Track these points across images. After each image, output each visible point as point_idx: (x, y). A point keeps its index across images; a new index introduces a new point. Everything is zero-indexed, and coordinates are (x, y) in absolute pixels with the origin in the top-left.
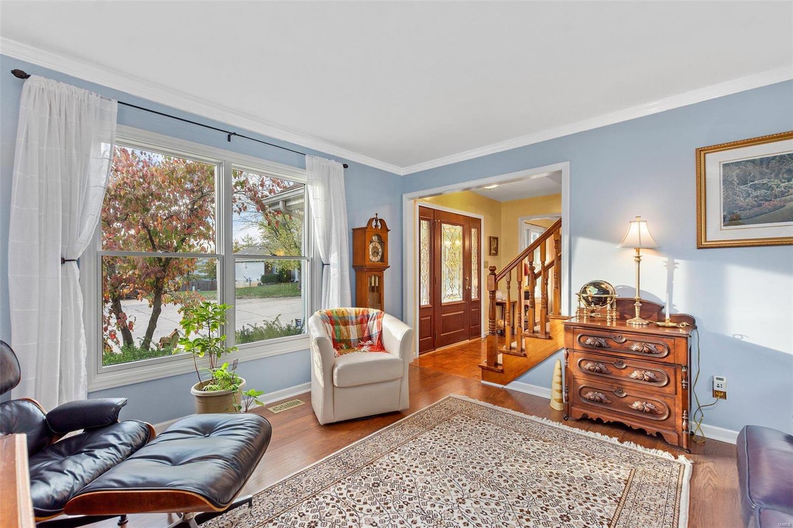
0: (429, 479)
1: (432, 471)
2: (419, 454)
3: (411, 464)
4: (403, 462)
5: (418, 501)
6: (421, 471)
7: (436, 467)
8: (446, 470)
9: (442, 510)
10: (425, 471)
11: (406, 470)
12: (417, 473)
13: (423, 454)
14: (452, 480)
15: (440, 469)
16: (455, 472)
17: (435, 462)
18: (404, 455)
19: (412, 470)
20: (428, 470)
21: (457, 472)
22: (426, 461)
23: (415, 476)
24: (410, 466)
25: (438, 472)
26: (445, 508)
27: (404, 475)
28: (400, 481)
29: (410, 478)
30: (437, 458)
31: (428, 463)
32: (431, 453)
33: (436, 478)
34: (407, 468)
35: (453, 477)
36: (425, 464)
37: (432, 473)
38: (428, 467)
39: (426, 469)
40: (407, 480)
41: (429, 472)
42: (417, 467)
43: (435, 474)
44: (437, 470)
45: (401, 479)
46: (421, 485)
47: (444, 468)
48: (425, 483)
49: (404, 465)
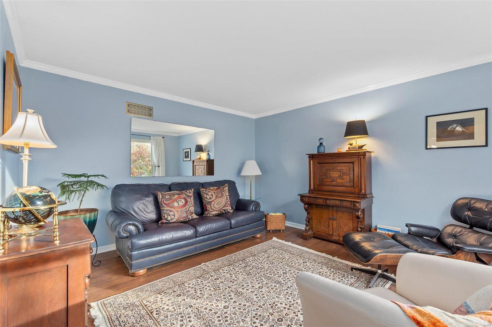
0: (277, 299)
1: (274, 305)
2: (284, 319)
3: (289, 311)
4: (295, 313)
5: (283, 289)
6: (282, 305)
7: (271, 307)
8: (264, 305)
9: (271, 284)
10: (279, 305)
11: (292, 306)
12: (284, 304)
13: (280, 320)
14: (262, 298)
15: (268, 305)
16: (259, 303)
17: (271, 311)
18: (296, 320)
19: (288, 306)
20: (277, 305)
21: (257, 303)
22: (278, 312)
23: (286, 302)
24: (289, 309)
25: (270, 303)
26: (269, 285)
27: (293, 302)
28: (295, 299)
29: (288, 300)
30: (269, 315)
31: (277, 310)
32: (273, 320)
33: (272, 300)
34: (292, 308)
35: (262, 300)
36: (279, 310)
37: (274, 303)
38: (277, 308)
39: (278, 306)
40: (290, 299)
41: (276, 303)
42: (285, 308)
43: (272, 303)
44: (271, 305)
45: (294, 300)
46: (281, 296)
47: (265, 306)
48: (279, 297)
49: (294, 310)
